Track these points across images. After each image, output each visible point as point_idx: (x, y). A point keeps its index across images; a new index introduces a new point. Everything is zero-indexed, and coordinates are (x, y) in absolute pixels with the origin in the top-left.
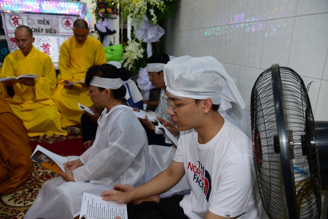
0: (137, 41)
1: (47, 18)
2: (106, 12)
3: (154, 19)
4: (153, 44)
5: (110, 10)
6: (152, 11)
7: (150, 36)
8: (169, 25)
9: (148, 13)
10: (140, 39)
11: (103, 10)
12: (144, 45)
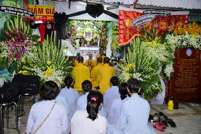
0: (114, 57)
1: (90, 51)
2: (104, 49)
3: (119, 52)
4: (118, 57)
5: (104, 48)
6: (118, 50)
7: (117, 55)
8: (122, 52)
9: (117, 50)
10: (115, 56)
11: (102, 48)
12: (116, 58)
